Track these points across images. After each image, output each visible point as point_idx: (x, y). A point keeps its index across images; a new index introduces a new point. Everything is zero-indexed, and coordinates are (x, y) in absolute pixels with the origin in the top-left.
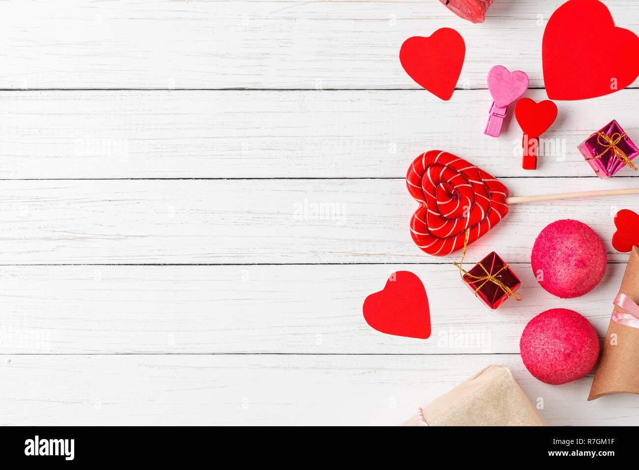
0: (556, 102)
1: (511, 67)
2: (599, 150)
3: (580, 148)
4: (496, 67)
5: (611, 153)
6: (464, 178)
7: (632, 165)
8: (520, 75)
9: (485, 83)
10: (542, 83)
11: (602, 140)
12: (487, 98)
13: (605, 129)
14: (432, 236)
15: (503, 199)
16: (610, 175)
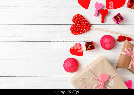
0: (108, 10)
1: (99, 3)
2: (116, 19)
3: (113, 19)
4: (97, 3)
5: (118, 20)
6: (83, 21)
7: (122, 22)
8: (101, 4)
9: (94, 6)
10: (106, 6)
11: (117, 17)
12: (95, 9)
13: (117, 15)
14: (74, 30)
15: (89, 27)
16: (118, 24)
